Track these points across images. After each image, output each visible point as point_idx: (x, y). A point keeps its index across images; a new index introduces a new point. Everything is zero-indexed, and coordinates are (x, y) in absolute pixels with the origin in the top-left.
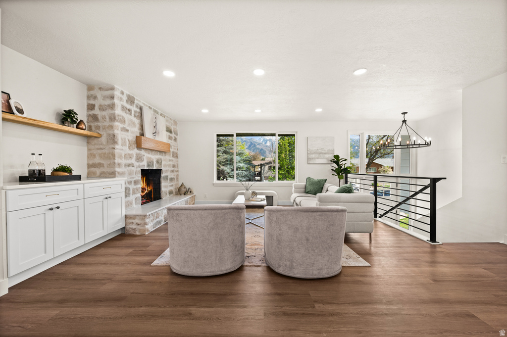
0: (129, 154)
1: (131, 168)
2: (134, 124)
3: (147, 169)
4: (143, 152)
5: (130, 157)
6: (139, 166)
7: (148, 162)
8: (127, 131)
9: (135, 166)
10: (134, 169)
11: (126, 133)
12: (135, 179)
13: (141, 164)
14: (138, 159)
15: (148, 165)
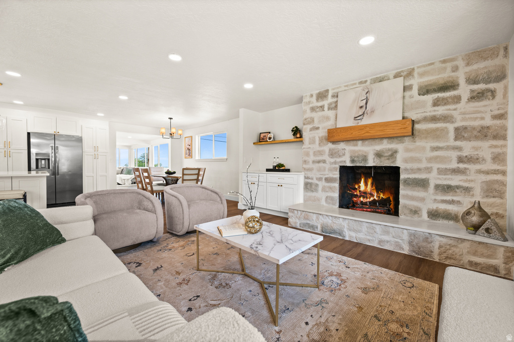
0: (319, 151)
1: (322, 164)
2: (328, 118)
3: (351, 165)
4: (342, 146)
5: (321, 153)
6: (335, 163)
7: (351, 157)
8: (318, 128)
9: (327, 162)
10: (327, 166)
11: (317, 131)
12: (326, 176)
13: (338, 160)
14: (332, 155)
15: (353, 161)
